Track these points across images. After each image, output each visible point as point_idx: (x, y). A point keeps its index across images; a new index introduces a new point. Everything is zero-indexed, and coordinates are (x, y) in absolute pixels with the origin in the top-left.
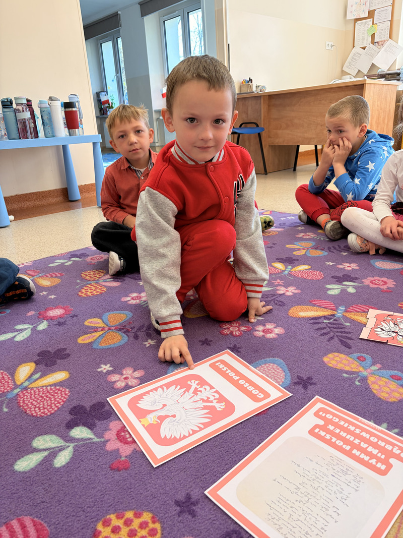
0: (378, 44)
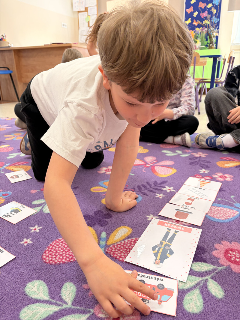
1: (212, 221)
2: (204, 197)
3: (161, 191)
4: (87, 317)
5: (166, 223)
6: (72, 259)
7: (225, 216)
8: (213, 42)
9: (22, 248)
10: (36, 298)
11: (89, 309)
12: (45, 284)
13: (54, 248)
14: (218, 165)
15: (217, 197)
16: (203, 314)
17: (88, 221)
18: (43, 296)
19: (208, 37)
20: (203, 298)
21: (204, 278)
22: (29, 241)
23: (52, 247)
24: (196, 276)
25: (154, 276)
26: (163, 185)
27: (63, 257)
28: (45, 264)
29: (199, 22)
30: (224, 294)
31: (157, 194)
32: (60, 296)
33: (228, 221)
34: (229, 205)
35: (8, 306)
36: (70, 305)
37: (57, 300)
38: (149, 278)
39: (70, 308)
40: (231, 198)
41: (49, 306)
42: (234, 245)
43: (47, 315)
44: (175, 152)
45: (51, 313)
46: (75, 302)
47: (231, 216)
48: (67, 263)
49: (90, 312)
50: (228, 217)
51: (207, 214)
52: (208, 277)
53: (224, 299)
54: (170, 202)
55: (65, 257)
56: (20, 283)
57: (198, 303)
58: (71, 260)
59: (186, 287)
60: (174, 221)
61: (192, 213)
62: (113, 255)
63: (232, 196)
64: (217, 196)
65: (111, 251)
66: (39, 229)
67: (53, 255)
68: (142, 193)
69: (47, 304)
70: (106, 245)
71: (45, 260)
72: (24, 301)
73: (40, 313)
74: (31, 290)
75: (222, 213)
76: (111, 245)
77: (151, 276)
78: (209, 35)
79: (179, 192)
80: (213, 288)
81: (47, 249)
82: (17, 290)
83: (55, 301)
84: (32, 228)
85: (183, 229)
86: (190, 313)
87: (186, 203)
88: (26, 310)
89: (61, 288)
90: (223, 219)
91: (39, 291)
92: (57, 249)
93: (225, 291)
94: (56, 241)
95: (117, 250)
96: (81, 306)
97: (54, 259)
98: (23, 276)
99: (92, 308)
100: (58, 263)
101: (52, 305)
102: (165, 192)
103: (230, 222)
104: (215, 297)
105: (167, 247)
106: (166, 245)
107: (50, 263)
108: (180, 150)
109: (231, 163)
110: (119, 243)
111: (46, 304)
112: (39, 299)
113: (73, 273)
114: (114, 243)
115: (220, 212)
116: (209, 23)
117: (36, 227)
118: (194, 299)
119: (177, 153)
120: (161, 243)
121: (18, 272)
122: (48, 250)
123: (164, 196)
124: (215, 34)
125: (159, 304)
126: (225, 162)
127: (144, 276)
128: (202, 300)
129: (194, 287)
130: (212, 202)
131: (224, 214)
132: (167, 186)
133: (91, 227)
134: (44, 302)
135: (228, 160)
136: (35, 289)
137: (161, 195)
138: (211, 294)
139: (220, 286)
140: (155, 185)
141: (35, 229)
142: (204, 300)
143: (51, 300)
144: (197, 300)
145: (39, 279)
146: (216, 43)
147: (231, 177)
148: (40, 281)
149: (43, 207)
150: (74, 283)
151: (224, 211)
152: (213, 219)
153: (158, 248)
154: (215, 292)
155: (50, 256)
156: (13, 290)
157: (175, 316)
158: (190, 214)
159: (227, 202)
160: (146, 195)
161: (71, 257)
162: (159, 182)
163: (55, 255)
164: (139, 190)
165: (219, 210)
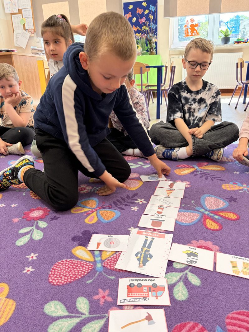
0: (28, 31)
1: (181, 225)
2: (171, 205)
3: (135, 204)
4: (104, 321)
5: (144, 232)
6: (76, 277)
7: (190, 220)
8: (153, 48)
9: (27, 276)
10: (57, 316)
11: (104, 315)
12: (60, 303)
13: (56, 271)
14: (176, 173)
15: (181, 204)
16: (189, 300)
17: (79, 241)
18: (62, 313)
19: (148, 42)
20: (187, 288)
21: (185, 273)
22: (31, 269)
23: (55, 270)
24: (178, 272)
25: (147, 279)
26: (134, 198)
27: (67, 277)
28: (54, 287)
29: (139, 28)
30: (200, 282)
31: (132, 208)
32: (77, 310)
33: (193, 223)
34: (191, 210)
35: (35, 328)
36: (87, 315)
37: (75, 314)
38: (144, 281)
39: (89, 317)
40: (192, 203)
41: (70, 319)
42: (201, 242)
43: (72, 327)
44: (137, 164)
45: (75, 324)
46: (90, 312)
47: (195, 219)
48: (73, 282)
49: (105, 316)
50: (193, 220)
51: (176, 220)
52: (187, 271)
53: (201, 286)
54: (144, 213)
55: (69, 277)
56: (38, 307)
57: (184, 292)
58: (76, 279)
59: (173, 282)
60: (152, 230)
61: (164, 221)
62: (110, 268)
63: (193, 201)
64: (181, 202)
65: (107, 264)
66: (36, 257)
67: (58, 278)
68: (119, 208)
69: (69, 318)
70: (101, 260)
71: (52, 283)
72: (47, 320)
73: (65, 327)
74: (50, 310)
75: (187, 217)
76: (106, 259)
77: (145, 279)
78: (149, 41)
79: (149, 203)
80: (192, 279)
81: (50, 273)
82: (38, 313)
83: (74, 315)
84: (28, 257)
85: (158, 235)
86: (180, 301)
87: (158, 212)
88: (52, 327)
89: (75, 303)
90: (189, 222)
91: (58, 310)
92: (60, 271)
93: (201, 279)
94: (56, 264)
95: (112, 263)
96: (97, 314)
97: (60, 281)
98: (38, 300)
99: (107, 313)
100: (65, 283)
101: (73, 318)
102: (138, 205)
103: (195, 224)
104: (194, 285)
105: (147, 253)
106: (146, 251)
107: (58, 285)
108: (141, 162)
109: (186, 170)
110: (112, 257)
111: (67, 319)
112: (60, 316)
113: (81, 289)
114: (108, 258)
115: (186, 216)
116: (147, 29)
117: (32, 255)
118: (181, 290)
119: (139, 164)
120: (142, 250)
121: (32, 298)
122: (52, 274)
123: (138, 208)
124: (154, 40)
125: (157, 299)
126: (182, 169)
127: (140, 280)
128: (186, 290)
129: (179, 281)
130: (178, 209)
131: (190, 218)
132: (139, 198)
133: (83, 246)
134: (65, 317)
135: (183, 167)
136: (53, 309)
137: (136, 208)
138: (192, 284)
139: (196, 277)
140: (128, 199)
141: (32, 257)
142: (188, 290)
143: (70, 314)
144: (183, 290)
145: (53, 300)
146: (156, 48)
147: (189, 184)
148: (55, 301)
149: (31, 235)
150: (85, 297)
151: (189, 215)
152: (182, 223)
153: (140, 254)
154: (194, 282)
155: (55, 279)
156: (34, 314)
157: (170, 305)
158: (163, 222)
159: (190, 207)
160: (123, 209)
161: (75, 276)
162: (131, 196)
163: (60, 277)
164: (116, 205)
165: (185, 215)
